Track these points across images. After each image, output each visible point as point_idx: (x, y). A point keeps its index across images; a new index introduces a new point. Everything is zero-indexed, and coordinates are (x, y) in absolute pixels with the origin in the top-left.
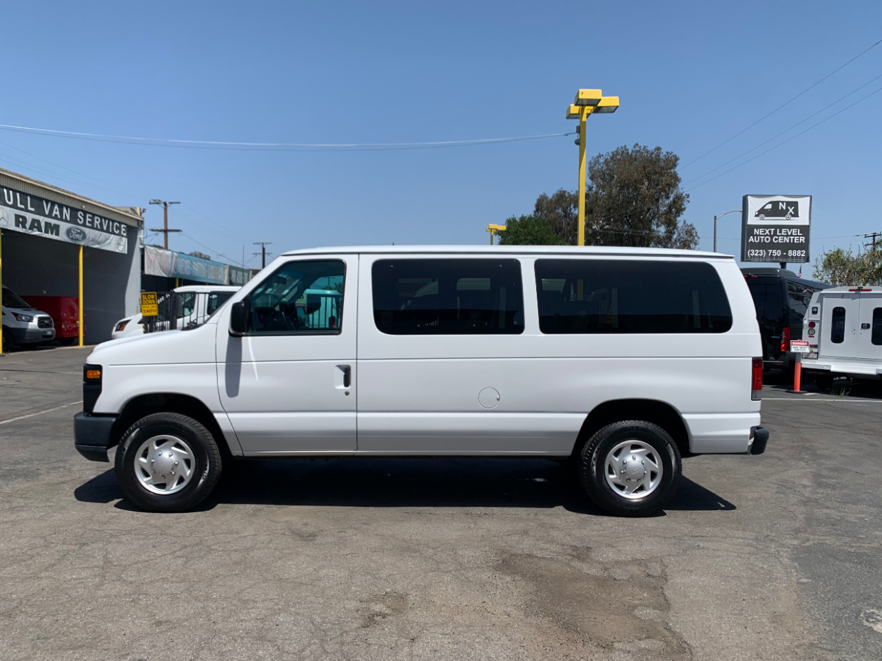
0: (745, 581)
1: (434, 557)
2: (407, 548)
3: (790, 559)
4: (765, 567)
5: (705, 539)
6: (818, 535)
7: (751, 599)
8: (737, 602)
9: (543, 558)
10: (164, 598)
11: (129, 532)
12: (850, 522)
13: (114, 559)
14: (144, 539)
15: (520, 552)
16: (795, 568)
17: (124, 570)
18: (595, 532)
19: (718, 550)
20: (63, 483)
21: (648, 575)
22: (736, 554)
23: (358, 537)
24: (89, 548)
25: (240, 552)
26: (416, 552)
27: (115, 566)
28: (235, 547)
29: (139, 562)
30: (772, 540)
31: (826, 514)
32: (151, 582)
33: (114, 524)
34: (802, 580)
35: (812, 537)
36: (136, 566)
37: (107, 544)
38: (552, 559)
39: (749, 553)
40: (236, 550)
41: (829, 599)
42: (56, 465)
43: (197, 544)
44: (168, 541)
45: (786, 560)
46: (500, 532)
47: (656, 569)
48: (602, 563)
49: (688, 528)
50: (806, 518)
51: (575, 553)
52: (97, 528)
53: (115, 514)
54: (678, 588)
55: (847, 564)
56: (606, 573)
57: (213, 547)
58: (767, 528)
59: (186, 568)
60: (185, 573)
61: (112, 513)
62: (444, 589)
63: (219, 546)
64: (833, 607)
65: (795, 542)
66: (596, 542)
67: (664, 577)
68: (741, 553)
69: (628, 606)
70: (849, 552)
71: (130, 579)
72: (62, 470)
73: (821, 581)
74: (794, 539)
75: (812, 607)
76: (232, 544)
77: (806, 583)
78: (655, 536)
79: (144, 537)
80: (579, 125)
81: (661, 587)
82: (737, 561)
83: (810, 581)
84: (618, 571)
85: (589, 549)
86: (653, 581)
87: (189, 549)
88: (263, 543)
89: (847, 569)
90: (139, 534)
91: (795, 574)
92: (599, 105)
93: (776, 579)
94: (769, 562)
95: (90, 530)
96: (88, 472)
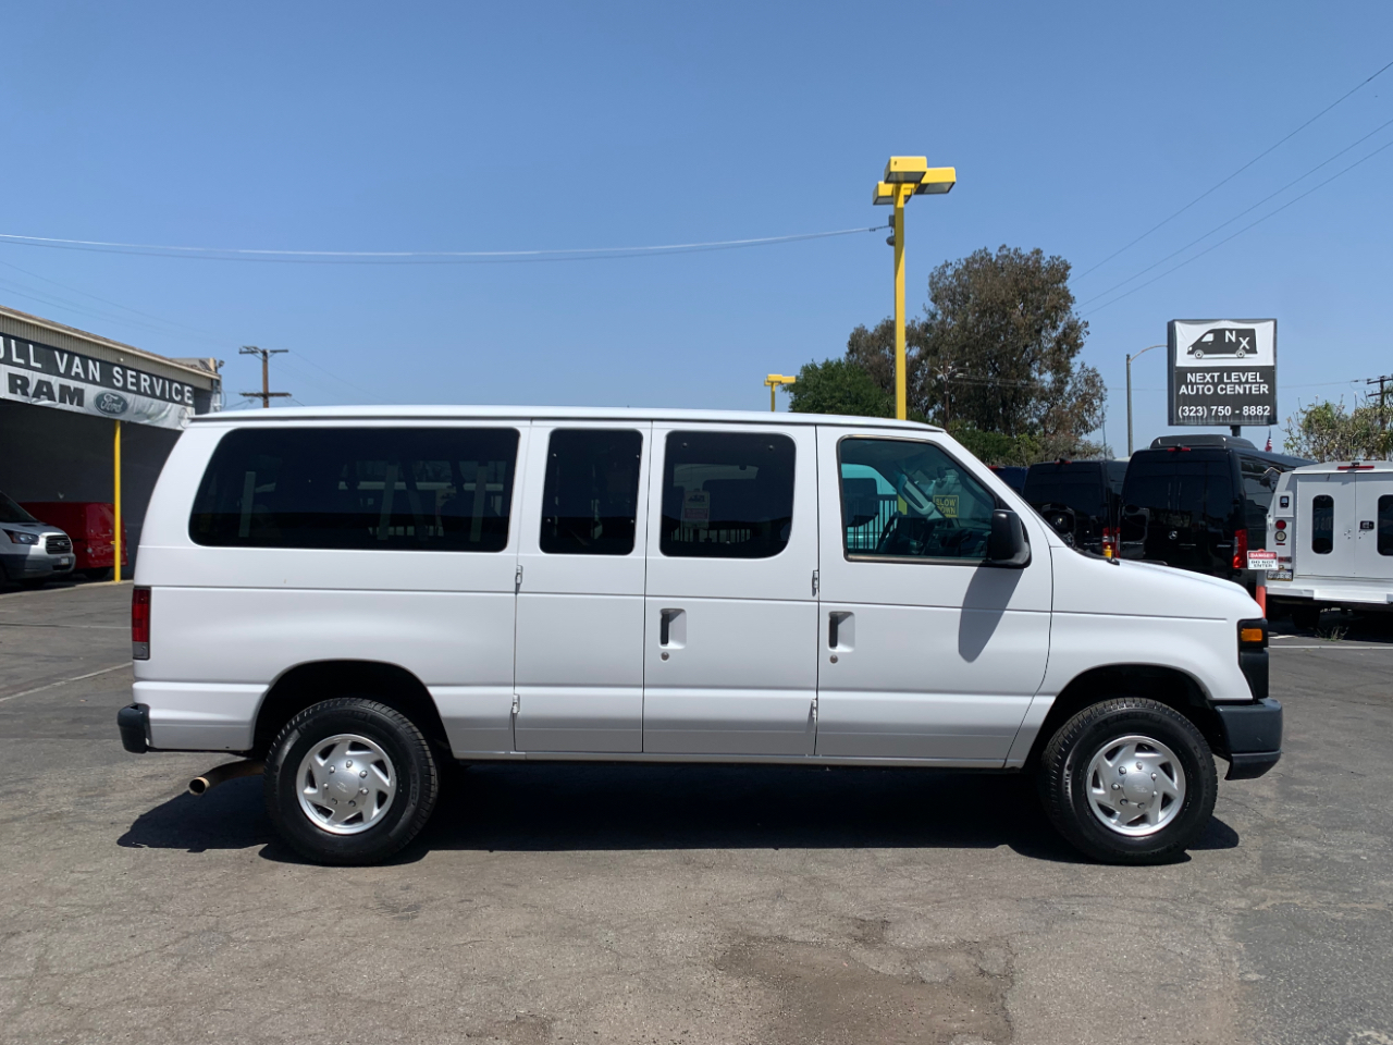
0: (1150, 980)
1: (615, 946)
2: (571, 930)
3: (1231, 936)
4: (1186, 952)
5: (1087, 900)
6: (1282, 889)
7: (1158, 1016)
8: (1131, 1022)
9: (805, 943)
10: (121, 1036)
11: (97, 909)
12: (1338, 863)
13: (55, 963)
14: (120, 922)
15: (765, 933)
16: (1239, 952)
17: (65, 984)
18: (900, 893)
19: (1107, 922)
20: (15, 819)
21: (982, 972)
22: (1137, 929)
23: (491, 909)
24: (20, 942)
25: (280, 943)
26: (585, 937)
27: (53, 975)
28: (273, 934)
29: (97, 966)
30: (1202, 901)
31: (1296, 849)
32: (106, 1005)
33: (76, 895)
34: (1249, 976)
35: (1270, 893)
36: (89, 975)
37: (51, 934)
38: (819, 945)
39: (1159, 927)
40: (274, 940)
41: (1294, 1014)
42: (12, 787)
43: (210, 930)
44: (158, 926)
45: (1224, 938)
46: (737, 897)
47: (995, 961)
48: (905, 949)
49: (1059, 882)
50: (1263, 858)
51: (859, 933)
52: (43, 902)
53: (83, 876)
54: (1031, 996)
55: (1329, 945)
56: (908, 969)
57: (233, 936)
58: (1196, 877)
59: (177, 978)
60: (172, 986)
61: (79, 875)
62: (620, 1006)
63: (247, 934)
64: (1301, 1028)
65: (1242, 904)
66: (898, 910)
67: (1008, 976)
68: (1145, 927)
69: (940, 1035)
70: (1334, 920)
71: (73, 1001)
72: (20, 796)
73: (1282, 977)
74: (1240, 897)
75: (1262, 1030)
76: (270, 929)
77: (1256, 981)
78: (1001, 898)
79: (119, 918)
80: (892, 213)
81: (1002, 996)
82: (1138, 942)
83: (1263, 977)
84: (931, 965)
85: (885, 923)
86: (989, 982)
87: (192, 939)
88: (324, 925)
89: (1329, 952)
90: (113, 914)
91: (1237, 965)
92: (924, 181)
93: (1204, 976)
94: (1194, 943)
95: (32, 906)
96: (63, 800)
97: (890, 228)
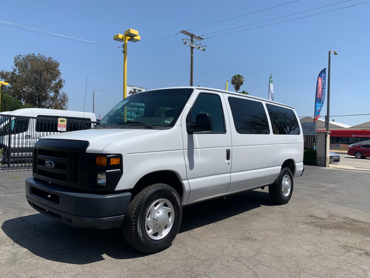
97: (123, 48)
